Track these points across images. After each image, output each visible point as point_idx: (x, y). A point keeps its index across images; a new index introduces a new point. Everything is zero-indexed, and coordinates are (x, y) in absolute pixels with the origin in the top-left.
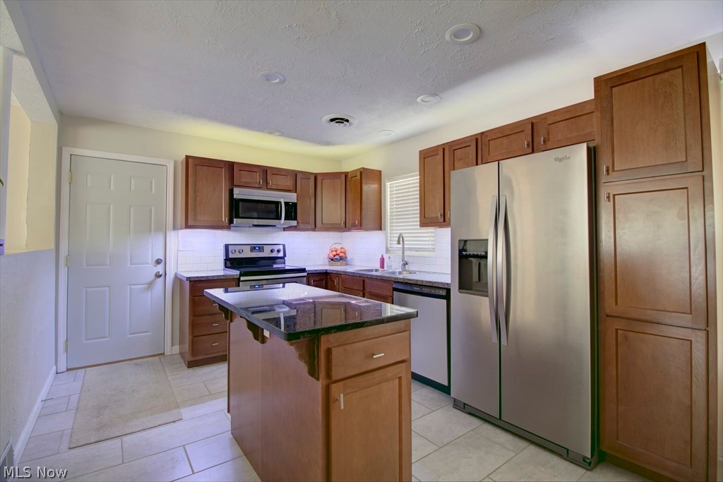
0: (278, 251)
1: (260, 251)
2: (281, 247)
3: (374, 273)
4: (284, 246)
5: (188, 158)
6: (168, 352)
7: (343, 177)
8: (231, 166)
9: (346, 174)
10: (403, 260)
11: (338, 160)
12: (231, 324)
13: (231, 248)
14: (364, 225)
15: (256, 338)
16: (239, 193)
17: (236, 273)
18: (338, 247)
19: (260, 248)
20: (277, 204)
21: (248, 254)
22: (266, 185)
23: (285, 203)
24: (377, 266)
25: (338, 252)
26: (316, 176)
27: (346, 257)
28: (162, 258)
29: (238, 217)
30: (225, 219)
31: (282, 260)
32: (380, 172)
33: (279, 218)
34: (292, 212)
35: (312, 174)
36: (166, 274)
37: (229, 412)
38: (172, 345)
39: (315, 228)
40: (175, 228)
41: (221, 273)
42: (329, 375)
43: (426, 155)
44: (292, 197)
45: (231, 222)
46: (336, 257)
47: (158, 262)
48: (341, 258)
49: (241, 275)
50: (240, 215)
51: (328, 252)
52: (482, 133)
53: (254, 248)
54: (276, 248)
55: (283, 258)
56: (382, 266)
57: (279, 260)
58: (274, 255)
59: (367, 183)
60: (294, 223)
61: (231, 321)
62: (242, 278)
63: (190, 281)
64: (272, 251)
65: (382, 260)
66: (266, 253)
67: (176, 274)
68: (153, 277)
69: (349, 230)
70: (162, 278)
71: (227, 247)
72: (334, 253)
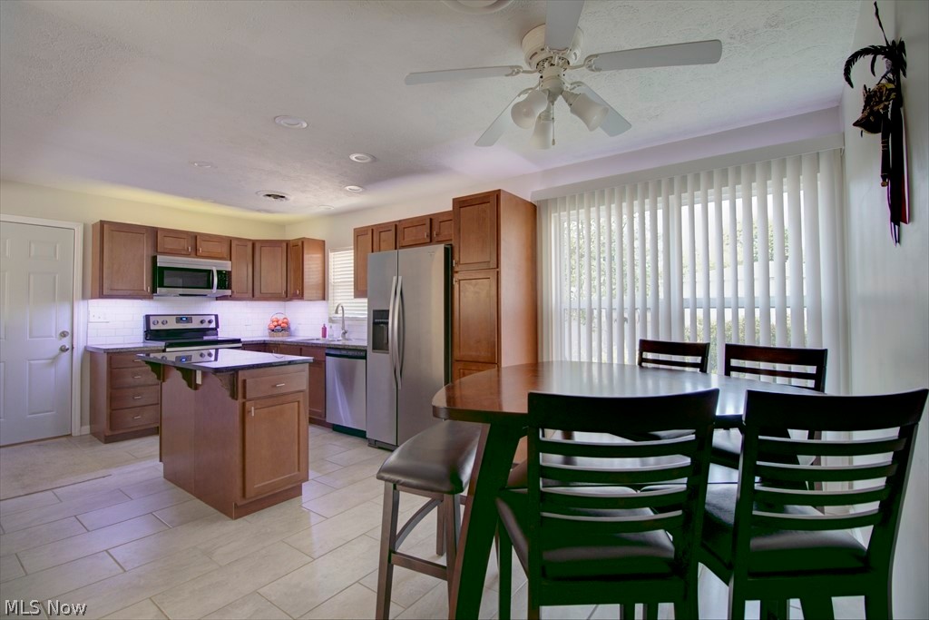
0: (210, 322)
1: (188, 322)
2: (213, 318)
3: (318, 342)
4: (216, 316)
5: (102, 223)
6: (76, 432)
7: (285, 245)
8: (154, 232)
9: (288, 243)
10: (343, 328)
11: (282, 226)
12: (164, 384)
13: (152, 319)
14: (305, 295)
15: (190, 386)
16: (163, 261)
17: (161, 344)
18: (281, 317)
19: (189, 319)
20: (209, 272)
21: (173, 325)
22: (195, 252)
23: (218, 271)
24: (320, 335)
25: (280, 322)
26: (254, 243)
27: (289, 328)
28: (68, 330)
29: (162, 286)
30: (147, 287)
31: (215, 332)
32: (324, 241)
33: (210, 286)
34: (225, 280)
35: (250, 240)
36: (73, 348)
37: (161, 461)
38: (81, 425)
39: (253, 297)
40: (84, 297)
41: (142, 345)
42: (244, 397)
43: (359, 233)
44: (226, 266)
45: (154, 291)
46: (277, 328)
47: (64, 334)
48: (283, 329)
49: (167, 346)
50: (165, 285)
51: (268, 322)
52: (400, 221)
53: (180, 319)
54: (207, 319)
55: (215, 329)
56: (324, 335)
57: (211, 332)
58: (205, 325)
59: (308, 254)
60: (228, 292)
61: (164, 381)
62: (168, 350)
63: (108, 353)
64: (202, 322)
65: (324, 330)
66: (195, 325)
67: (85, 347)
68: (58, 351)
69: (291, 299)
70: (68, 353)
71: (147, 317)
72: (276, 324)
